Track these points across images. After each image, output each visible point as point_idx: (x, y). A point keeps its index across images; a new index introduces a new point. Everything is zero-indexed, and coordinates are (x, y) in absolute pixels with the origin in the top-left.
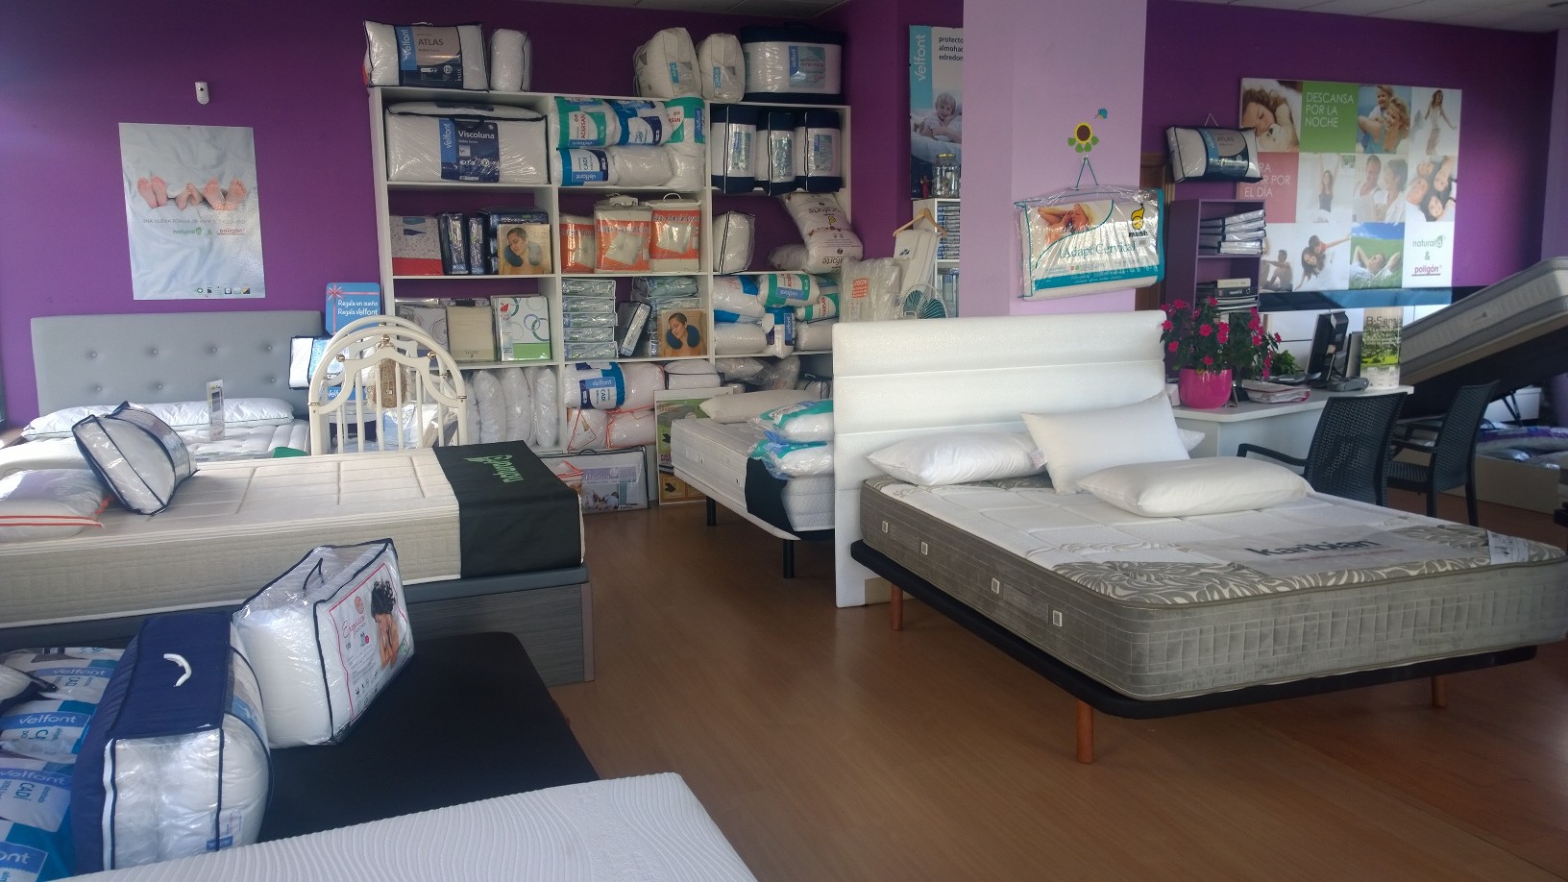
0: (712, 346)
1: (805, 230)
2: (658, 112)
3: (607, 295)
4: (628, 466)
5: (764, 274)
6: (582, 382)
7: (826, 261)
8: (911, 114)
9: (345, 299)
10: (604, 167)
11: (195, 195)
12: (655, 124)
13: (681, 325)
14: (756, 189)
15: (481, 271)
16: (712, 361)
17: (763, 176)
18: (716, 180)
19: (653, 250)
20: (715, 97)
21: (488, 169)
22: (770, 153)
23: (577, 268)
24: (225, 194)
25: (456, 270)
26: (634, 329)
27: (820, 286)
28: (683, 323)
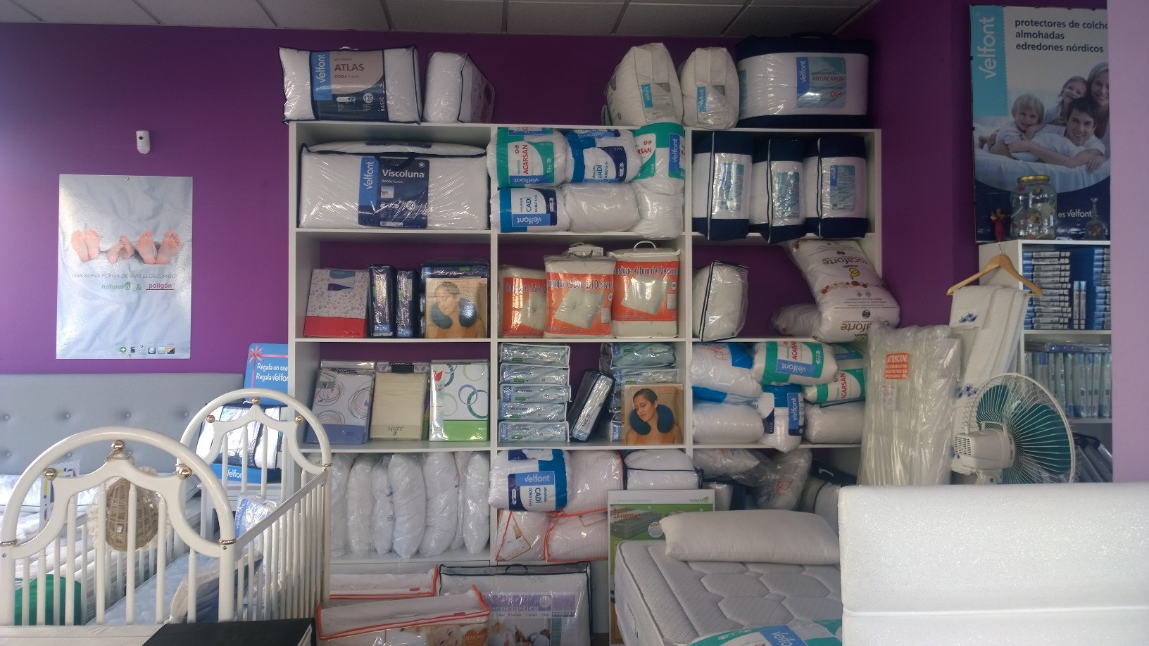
0: (689, 434)
1: (817, 287)
2: (624, 142)
3: (559, 364)
4: (565, 594)
5: (762, 341)
6: (512, 477)
7: (845, 327)
8: (975, 125)
9: (264, 363)
10: (552, 209)
11: (128, 248)
12: (618, 156)
13: (649, 404)
14: (751, 234)
15: (408, 332)
16: (689, 452)
17: (760, 217)
18: (698, 224)
19: (616, 309)
20: (700, 123)
21: (413, 212)
22: (770, 189)
23: (524, 331)
24: (158, 247)
25: (378, 331)
26: (591, 409)
27: (838, 357)
28: (653, 403)
